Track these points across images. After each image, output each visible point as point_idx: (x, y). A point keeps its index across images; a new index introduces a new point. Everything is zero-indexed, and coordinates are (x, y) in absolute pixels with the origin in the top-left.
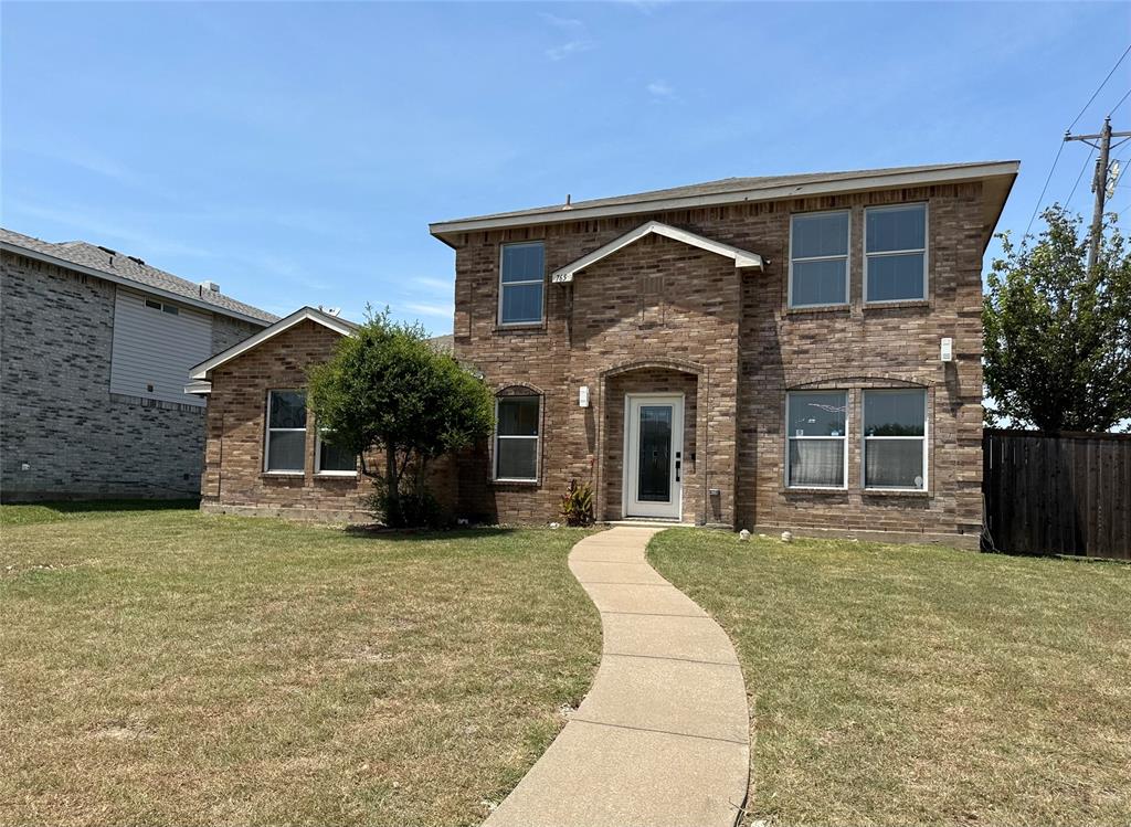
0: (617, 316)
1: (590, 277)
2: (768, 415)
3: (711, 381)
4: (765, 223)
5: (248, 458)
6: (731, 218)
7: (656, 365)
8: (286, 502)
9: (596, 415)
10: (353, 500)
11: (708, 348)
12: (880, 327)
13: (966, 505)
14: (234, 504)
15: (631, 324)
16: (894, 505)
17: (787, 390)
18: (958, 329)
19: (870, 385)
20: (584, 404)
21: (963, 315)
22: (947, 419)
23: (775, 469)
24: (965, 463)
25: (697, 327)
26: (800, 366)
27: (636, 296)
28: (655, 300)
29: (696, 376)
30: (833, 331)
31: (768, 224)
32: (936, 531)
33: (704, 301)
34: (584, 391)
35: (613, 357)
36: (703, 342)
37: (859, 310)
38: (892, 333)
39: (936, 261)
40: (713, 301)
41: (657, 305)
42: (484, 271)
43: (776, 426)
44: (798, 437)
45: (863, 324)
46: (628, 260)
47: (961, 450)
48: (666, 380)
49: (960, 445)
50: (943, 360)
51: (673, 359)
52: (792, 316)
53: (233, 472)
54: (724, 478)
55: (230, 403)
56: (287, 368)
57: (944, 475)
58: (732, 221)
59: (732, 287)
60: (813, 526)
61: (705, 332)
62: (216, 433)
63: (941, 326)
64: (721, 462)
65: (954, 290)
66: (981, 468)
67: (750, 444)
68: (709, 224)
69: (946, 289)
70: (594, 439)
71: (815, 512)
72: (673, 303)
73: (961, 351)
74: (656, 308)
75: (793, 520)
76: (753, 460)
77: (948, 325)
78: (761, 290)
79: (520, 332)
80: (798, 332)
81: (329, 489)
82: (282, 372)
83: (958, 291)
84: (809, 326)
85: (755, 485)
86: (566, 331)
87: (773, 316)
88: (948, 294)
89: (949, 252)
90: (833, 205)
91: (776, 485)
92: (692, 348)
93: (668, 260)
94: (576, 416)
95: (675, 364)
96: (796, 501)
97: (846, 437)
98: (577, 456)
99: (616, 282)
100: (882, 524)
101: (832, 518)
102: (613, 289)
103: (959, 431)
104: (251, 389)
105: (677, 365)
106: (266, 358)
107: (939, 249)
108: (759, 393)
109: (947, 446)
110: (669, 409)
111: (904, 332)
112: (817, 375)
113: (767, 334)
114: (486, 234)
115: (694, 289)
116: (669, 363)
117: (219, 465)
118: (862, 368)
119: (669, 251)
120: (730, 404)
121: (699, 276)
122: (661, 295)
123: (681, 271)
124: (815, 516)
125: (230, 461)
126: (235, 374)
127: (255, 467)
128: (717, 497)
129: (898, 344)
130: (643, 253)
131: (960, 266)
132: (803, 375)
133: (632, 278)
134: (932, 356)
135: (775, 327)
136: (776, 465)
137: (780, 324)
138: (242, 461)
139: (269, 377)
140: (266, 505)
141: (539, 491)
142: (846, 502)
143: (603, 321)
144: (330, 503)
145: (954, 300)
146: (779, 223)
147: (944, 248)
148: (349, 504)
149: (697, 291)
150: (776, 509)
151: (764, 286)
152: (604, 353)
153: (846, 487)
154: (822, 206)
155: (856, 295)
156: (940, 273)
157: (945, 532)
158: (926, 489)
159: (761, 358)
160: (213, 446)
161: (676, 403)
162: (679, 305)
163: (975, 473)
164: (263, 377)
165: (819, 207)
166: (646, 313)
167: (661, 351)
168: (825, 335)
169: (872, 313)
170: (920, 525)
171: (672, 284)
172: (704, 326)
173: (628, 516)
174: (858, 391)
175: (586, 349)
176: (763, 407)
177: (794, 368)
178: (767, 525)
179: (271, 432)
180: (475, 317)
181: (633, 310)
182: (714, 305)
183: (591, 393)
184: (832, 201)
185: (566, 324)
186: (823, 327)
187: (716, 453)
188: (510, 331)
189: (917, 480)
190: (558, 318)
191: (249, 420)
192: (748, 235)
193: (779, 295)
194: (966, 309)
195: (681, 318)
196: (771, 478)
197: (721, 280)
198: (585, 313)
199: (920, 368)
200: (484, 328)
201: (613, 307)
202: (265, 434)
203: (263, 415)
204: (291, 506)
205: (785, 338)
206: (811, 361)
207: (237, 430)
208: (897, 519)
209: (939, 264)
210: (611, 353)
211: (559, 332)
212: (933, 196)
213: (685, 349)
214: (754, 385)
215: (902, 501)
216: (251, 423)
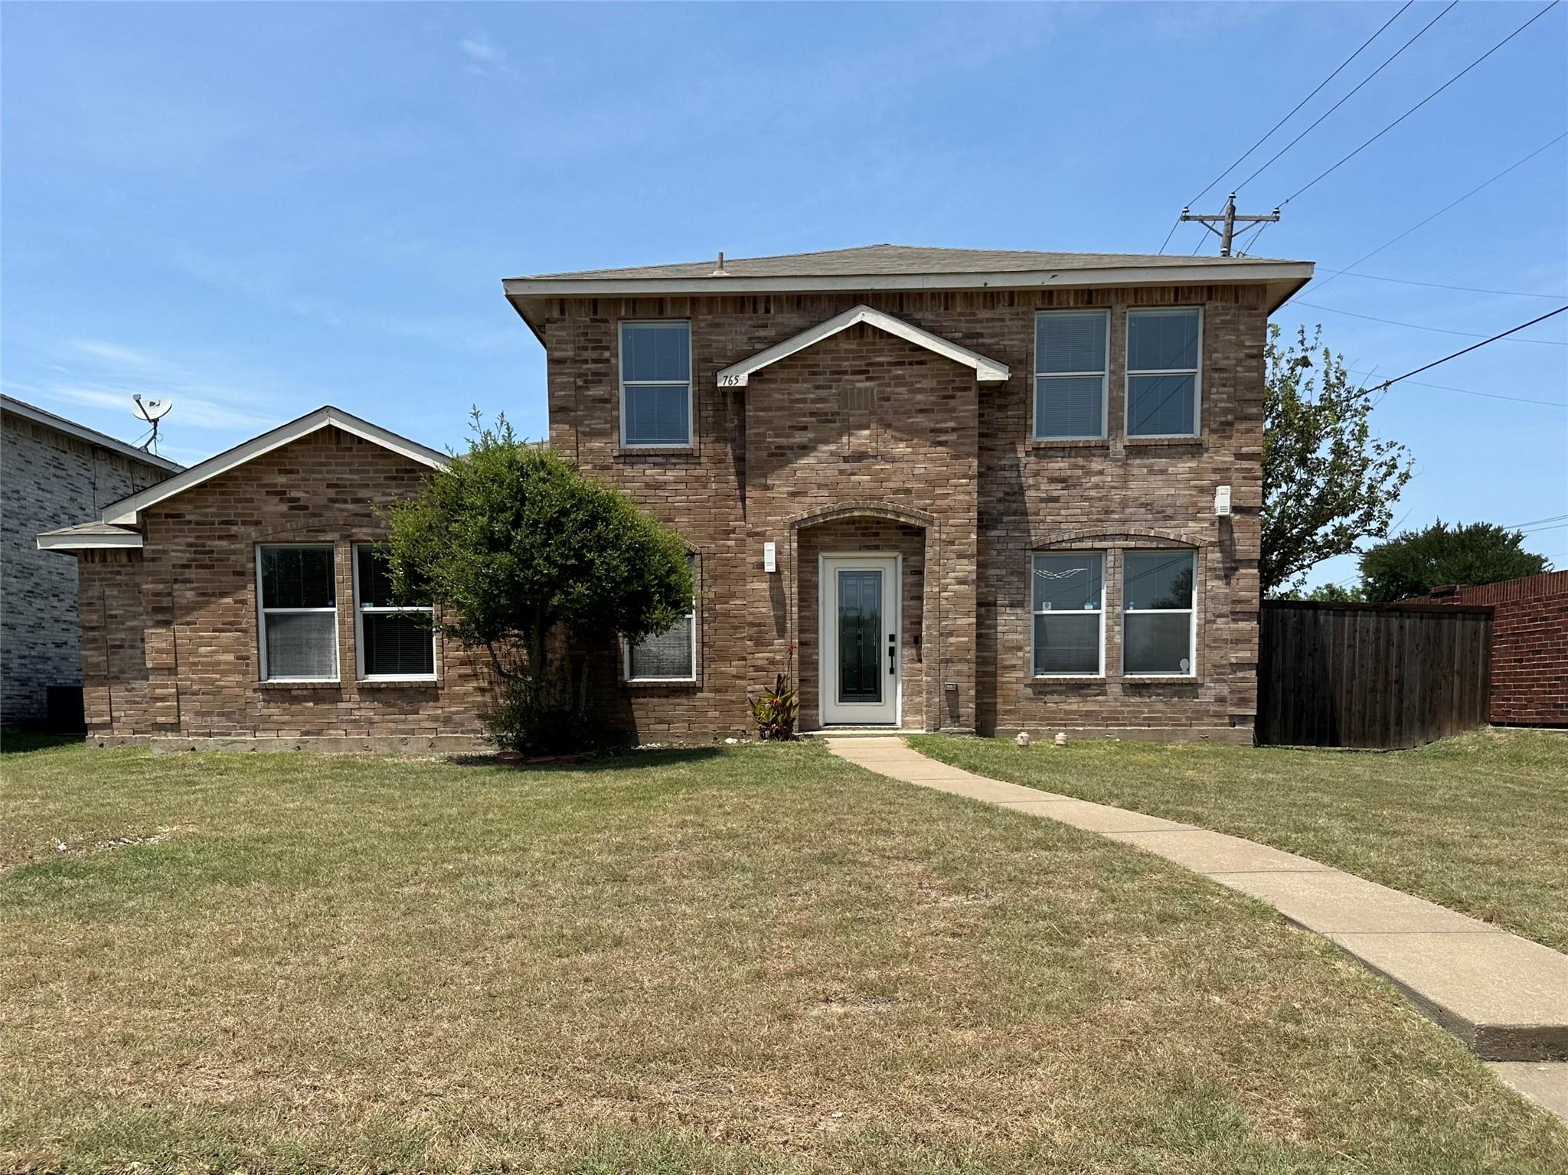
0: (810, 440)
1: (768, 381)
2: (1009, 583)
3: (944, 537)
4: (1003, 320)
5: (231, 657)
6: (959, 310)
7: (868, 513)
8: (308, 727)
9: (786, 583)
10: (435, 719)
11: (938, 491)
12: (1145, 470)
13: (1240, 692)
14: (210, 735)
15: (832, 454)
16: (1158, 695)
17: (1033, 550)
18: (1234, 475)
19: (1132, 544)
20: (770, 568)
21: (1240, 456)
22: (1219, 588)
23: (1020, 654)
24: (1238, 641)
25: (924, 462)
26: (1049, 519)
27: (838, 414)
28: (864, 421)
29: (924, 529)
30: (1089, 473)
31: (1008, 323)
32: (1203, 725)
33: (932, 425)
34: (770, 548)
35: (808, 500)
36: (932, 482)
37: (1120, 446)
38: (1159, 477)
39: (1212, 386)
40: (943, 425)
41: (867, 427)
42: (596, 361)
43: (1019, 597)
44: (1045, 612)
45: (1125, 465)
46: (824, 360)
47: (1233, 626)
48: (877, 534)
49: (1233, 620)
50: (1219, 513)
51: (892, 505)
52: (1039, 452)
53: (202, 681)
54: (964, 667)
55: (184, 566)
56: (292, 508)
57: (1215, 656)
58: (960, 314)
59: (968, 407)
60: (1065, 725)
61: (935, 469)
62: (160, 617)
63: (1215, 470)
64: (959, 647)
65: (1230, 424)
66: (1257, 647)
67: (988, 622)
68: (929, 316)
69: (1222, 423)
70: (784, 618)
71: (1067, 707)
72: (889, 426)
73: (1237, 502)
74: (867, 432)
75: (1041, 719)
76: (992, 643)
77: (1223, 469)
78: (998, 414)
79: (659, 460)
80: (1046, 474)
81: (387, 704)
82: (283, 515)
83: (1237, 426)
84: (1059, 465)
85: (994, 675)
86: (730, 459)
87: (1015, 451)
88: (1224, 429)
89: (1225, 375)
90: (1090, 302)
91: (1021, 675)
92: (918, 491)
93: (881, 364)
94: (756, 585)
95: (894, 512)
96: (1045, 693)
97: (1103, 612)
98: (760, 643)
99: (808, 391)
100: (1145, 718)
101: (1088, 714)
102: (804, 401)
103: (1234, 602)
104: (224, 543)
105: (898, 514)
106: (248, 490)
107: (1216, 370)
108: (999, 554)
109: (1219, 620)
110: (877, 575)
111: (1173, 477)
112: (1070, 530)
113: (1007, 474)
114: (594, 303)
115: (918, 407)
116: (886, 511)
117: (172, 671)
118: (1124, 522)
119: (882, 350)
120: (969, 568)
121: (924, 388)
122: (871, 413)
123: (900, 381)
124: (1067, 712)
125: (195, 664)
126: (188, 517)
127: (245, 673)
128: (953, 694)
129: (1164, 492)
130: (846, 351)
131: (1238, 394)
132: (1052, 530)
133: (830, 387)
134: (1206, 508)
135: (1018, 466)
136: (1020, 649)
137: (1024, 461)
138: (218, 663)
139: (257, 523)
140: (273, 735)
141: (699, 695)
142: (1104, 693)
143: (791, 448)
144: (391, 725)
145: (1230, 437)
146: (1021, 323)
147: (1221, 370)
148: (427, 724)
149: (922, 411)
150: (1024, 705)
151: (1002, 408)
152: (794, 494)
153: (1102, 674)
154: (1076, 302)
155: (1115, 427)
156: (1216, 402)
157: (1216, 725)
158: (1193, 674)
159: (1001, 507)
160: (157, 640)
161: (888, 567)
162: (898, 429)
163: (1249, 653)
164: (244, 523)
165: (1072, 304)
166: (852, 439)
167: (875, 493)
168: (1079, 478)
169: (1136, 451)
170: (1188, 718)
171: (887, 399)
172: (932, 460)
173: (826, 724)
174: (1119, 552)
175: (767, 488)
176: (1004, 572)
177: (1042, 521)
178: (1010, 727)
179: (267, 615)
180: (585, 434)
181: (834, 433)
182: (945, 431)
183: (778, 552)
184: (1088, 296)
185: (729, 449)
186: (1075, 466)
187: (951, 634)
188: (643, 457)
189: (1183, 663)
190: (717, 440)
191: (224, 594)
192: (981, 335)
193: (1022, 422)
194: (1245, 450)
195: (901, 449)
196: (1014, 666)
197: (953, 397)
198: (764, 435)
199: (1191, 524)
200: (601, 450)
201: (805, 428)
202: (257, 618)
203: (251, 586)
204: (319, 732)
205: (1031, 481)
206: (1063, 512)
207: (202, 612)
208: (1162, 712)
209: (1214, 390)
210: (804, 494)
211: (718, 461)
212: (1210, 299)
213: (908, 491)
214: (992, 543)
215: (1167, 690)
216: (228, 600)
